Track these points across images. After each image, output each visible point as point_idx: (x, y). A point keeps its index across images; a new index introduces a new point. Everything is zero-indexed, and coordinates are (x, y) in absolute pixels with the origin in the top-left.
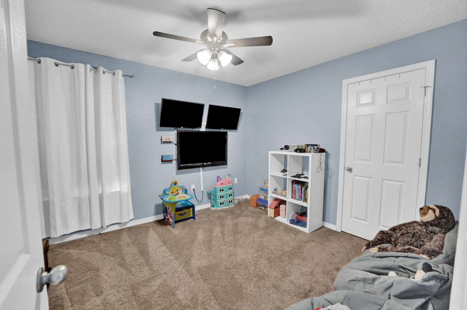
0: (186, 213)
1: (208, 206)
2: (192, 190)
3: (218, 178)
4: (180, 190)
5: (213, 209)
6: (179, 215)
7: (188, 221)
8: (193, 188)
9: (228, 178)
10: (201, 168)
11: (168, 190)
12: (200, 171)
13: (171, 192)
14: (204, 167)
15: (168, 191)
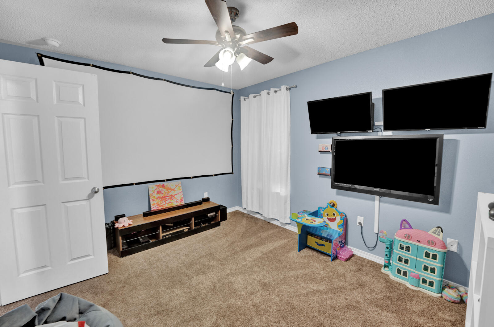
0: (324, 245)
1: (381, 260)
2: (358, 224)
3: (404, 222)
4: (337, 215)
5: (383, 270)
6: (316, 242)
7: (322, 257)
8: (359, 222)
9: (433, 232)
10: (377, 197)
11: (323, 209)
12: (374, 200)
13: (326, 214)
14: (382, 196)
15: (323, 211)
